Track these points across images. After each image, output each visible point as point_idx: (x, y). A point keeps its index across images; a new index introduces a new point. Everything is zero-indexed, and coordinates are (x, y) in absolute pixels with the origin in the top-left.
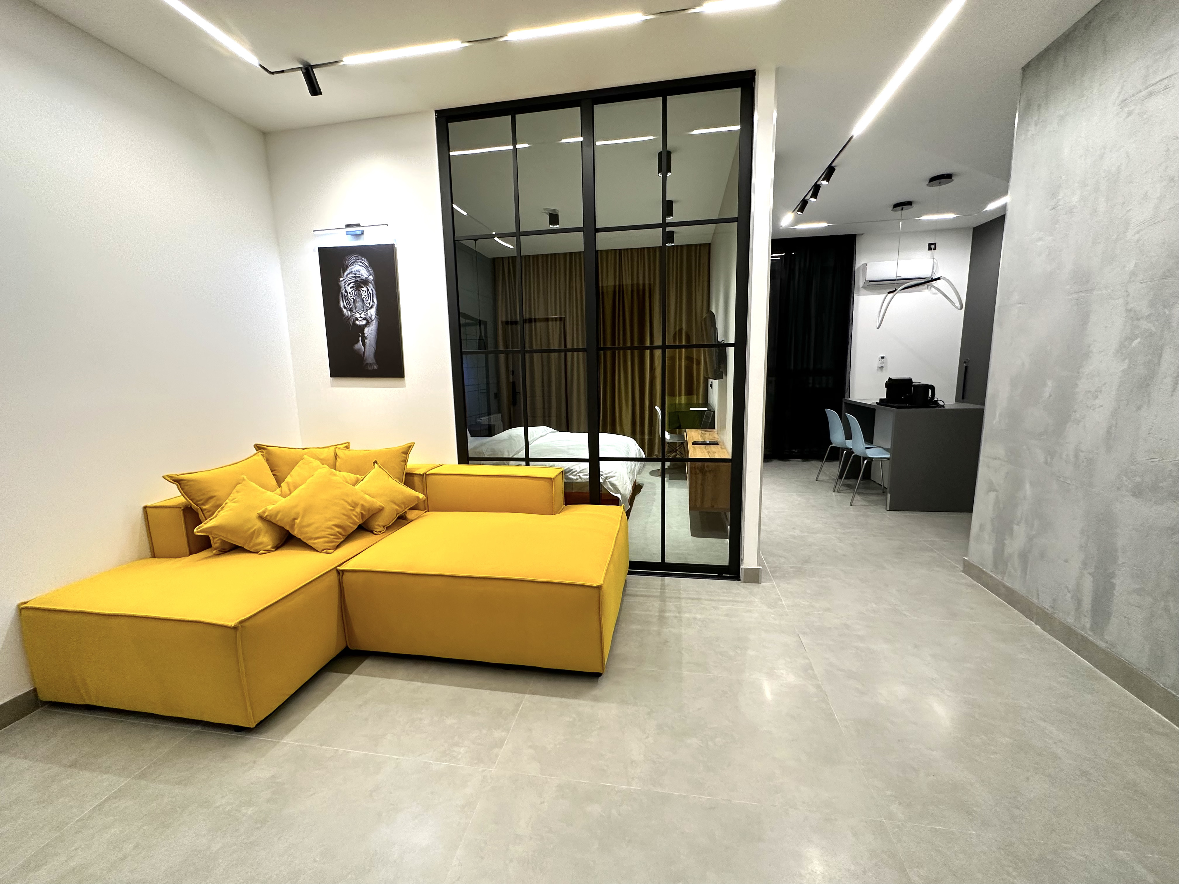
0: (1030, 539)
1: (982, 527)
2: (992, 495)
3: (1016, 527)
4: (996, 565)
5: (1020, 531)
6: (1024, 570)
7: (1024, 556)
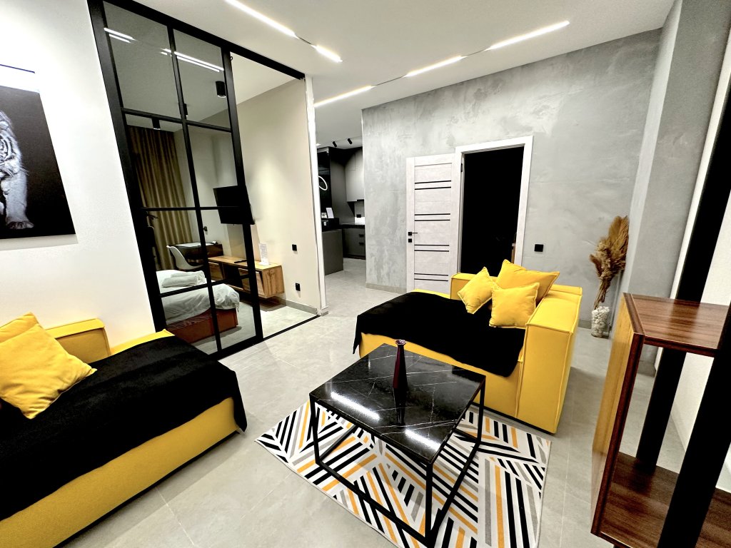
0: (389, 268)
1: (371, 270)
2: (373, 258)
3: (384, 266)
4: (378, 280)
5: (386, 268)
6: (389, 278)
7: (388, 274)
